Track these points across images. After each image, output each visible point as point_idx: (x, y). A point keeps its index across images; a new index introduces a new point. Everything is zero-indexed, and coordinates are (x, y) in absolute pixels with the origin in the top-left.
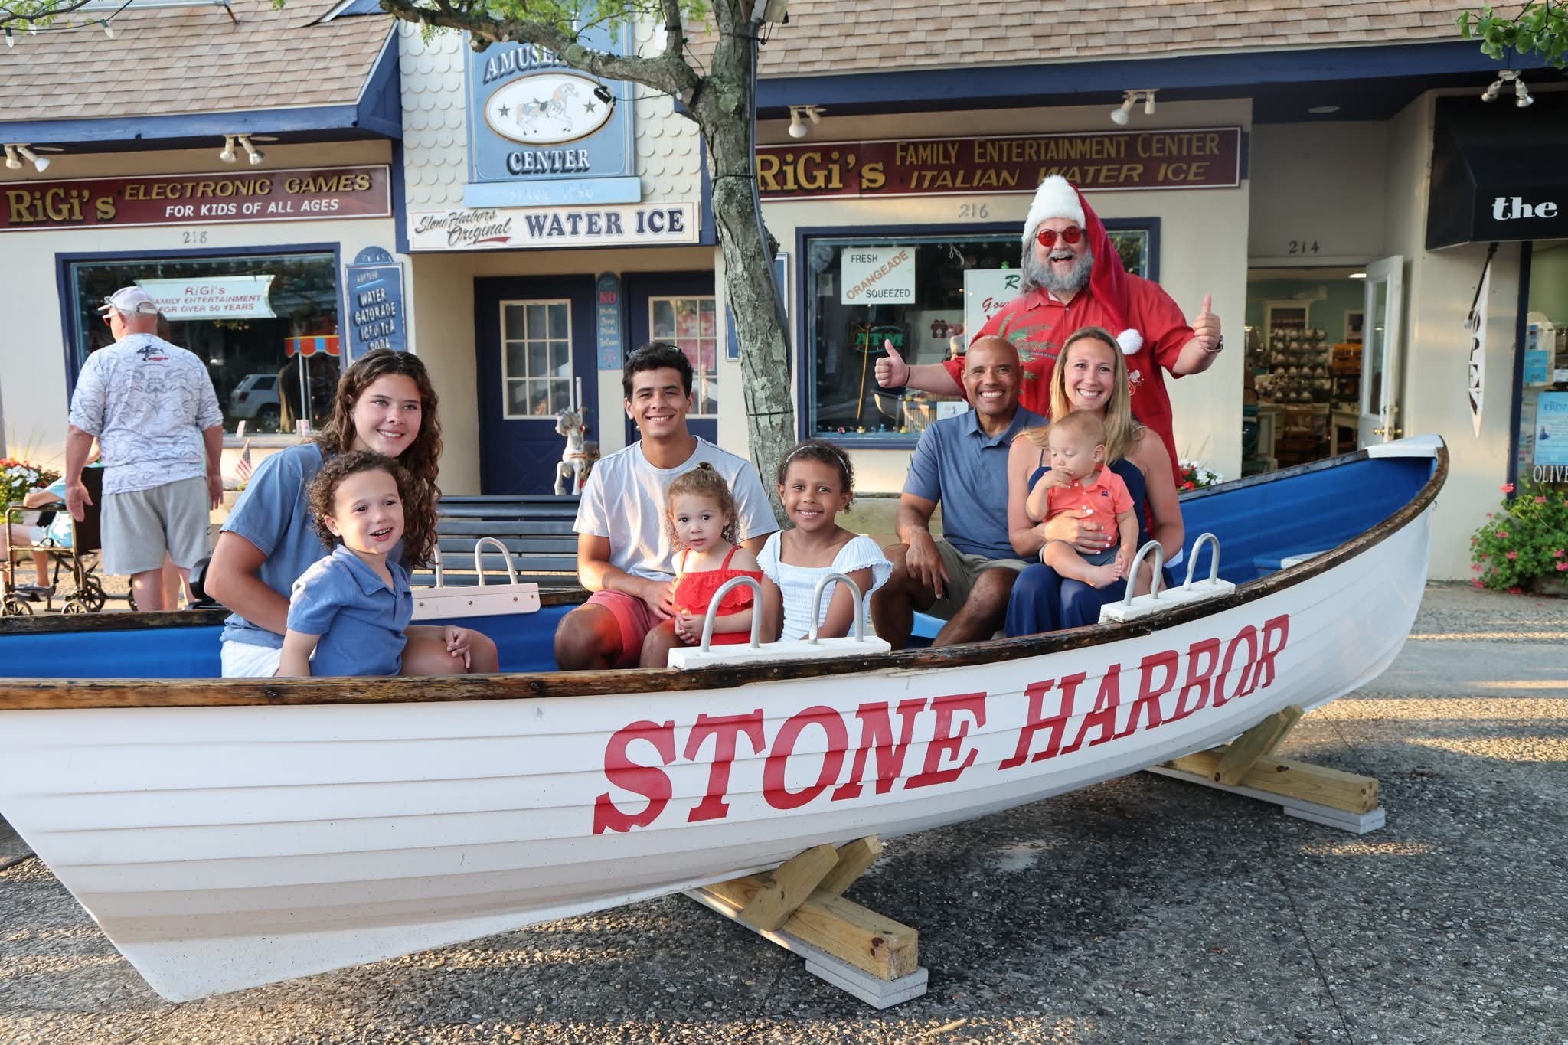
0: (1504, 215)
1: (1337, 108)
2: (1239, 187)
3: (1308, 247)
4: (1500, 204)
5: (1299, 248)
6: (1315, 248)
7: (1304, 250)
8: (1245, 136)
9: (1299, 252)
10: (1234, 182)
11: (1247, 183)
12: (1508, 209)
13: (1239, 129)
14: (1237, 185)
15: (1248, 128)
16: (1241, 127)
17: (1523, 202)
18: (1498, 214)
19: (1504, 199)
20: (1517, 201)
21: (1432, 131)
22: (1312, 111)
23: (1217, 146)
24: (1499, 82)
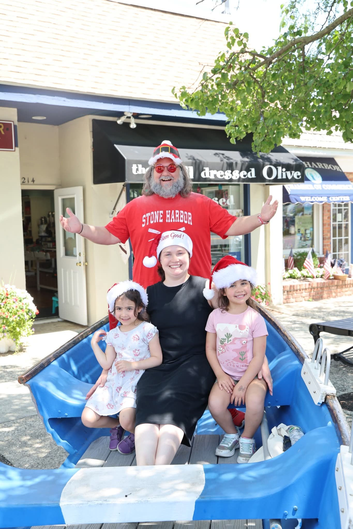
0: (137, 172)
1: (45, 118)
2: (15, 151)
3: (30, 180)
4: (134, 167)
5: (26, 181)
6: (33, 181)
7: (28, 182)
8: (15, 126)
9: (27, 182)
10: (12, 148)
11: (17, 149)
12: (137, 170)
13: (12, 123)
14: (14, 150)
15: (16, 123)
16: (13, 122)
17: (142, 167)
18: (134, 172)
19: (136, 165)
20: (140, 166)
21: (92, 133)
22: (34, 118)
23: (3, 130)
24: (125, 117)
